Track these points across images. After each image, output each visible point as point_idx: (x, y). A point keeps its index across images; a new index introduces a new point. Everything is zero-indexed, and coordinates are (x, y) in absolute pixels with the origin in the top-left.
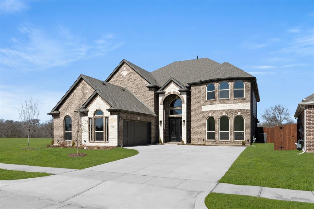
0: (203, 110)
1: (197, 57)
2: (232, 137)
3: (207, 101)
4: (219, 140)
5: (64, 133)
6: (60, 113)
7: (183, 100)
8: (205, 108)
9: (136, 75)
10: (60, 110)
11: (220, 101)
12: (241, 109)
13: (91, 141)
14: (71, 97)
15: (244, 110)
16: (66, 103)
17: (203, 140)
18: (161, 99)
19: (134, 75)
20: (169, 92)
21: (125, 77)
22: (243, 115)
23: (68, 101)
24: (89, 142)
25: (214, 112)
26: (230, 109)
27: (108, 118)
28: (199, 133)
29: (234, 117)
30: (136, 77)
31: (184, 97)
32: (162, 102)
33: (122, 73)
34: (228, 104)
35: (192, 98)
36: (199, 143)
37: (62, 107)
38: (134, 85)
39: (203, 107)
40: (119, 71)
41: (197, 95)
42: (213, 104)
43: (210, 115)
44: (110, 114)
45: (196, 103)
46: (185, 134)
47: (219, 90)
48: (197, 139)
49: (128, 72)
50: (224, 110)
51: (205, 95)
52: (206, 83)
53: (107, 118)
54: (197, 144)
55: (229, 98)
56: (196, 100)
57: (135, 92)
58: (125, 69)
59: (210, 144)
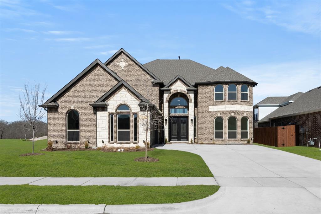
0: (210, 110)
1: (179, 57)
2: (239, 135)
3: (215, 102)
4: (228, 139)
5: (66, 132)
6: (59, 105)
7: (191, 99)
8: (212, 108)
9: (136, 69)
10: (59, 102)
11: (229, 102)
12: (246, 110)
13: (111, 142)
14: (78, 85)
15: (248, 112)
16: (69, 93)
17: (211, 139)
18: (166, 96)
19: (134, 68)
20: (176, 89)
21: (123, 68)
22: (248, 116)
23: (72, 90)
24: (109, 143)
25: (223, 112)
26: (237, 110)
27: (137, 114)
28: (206, 133)
29: (241, 118)
30: (137, 70)
31: (192, 96)
32: (168, 100)
33: (118, 64)
34: (236, 106)
35: (199, 98)
36: (206, 142)
37: (63, 98)
38: (134, 79)
39: (210, 107)
40: (115, 61)
41: (204, 95)
42: (221, 105)
43: (219, 115)
44: (139, 110)
45: (203, 103)
46: (192, 133)
47: (228, 92)
48: (204, 139)
49: (127, 64)
50: (232, 111)
51: (212, 96)
52: (215, 84)
53: (135, 114)
54: (204, 143)
55: (237, 100)
56: (203, 100)
57: (136, 86)
58: (122, 60)
59: (219, 143)
